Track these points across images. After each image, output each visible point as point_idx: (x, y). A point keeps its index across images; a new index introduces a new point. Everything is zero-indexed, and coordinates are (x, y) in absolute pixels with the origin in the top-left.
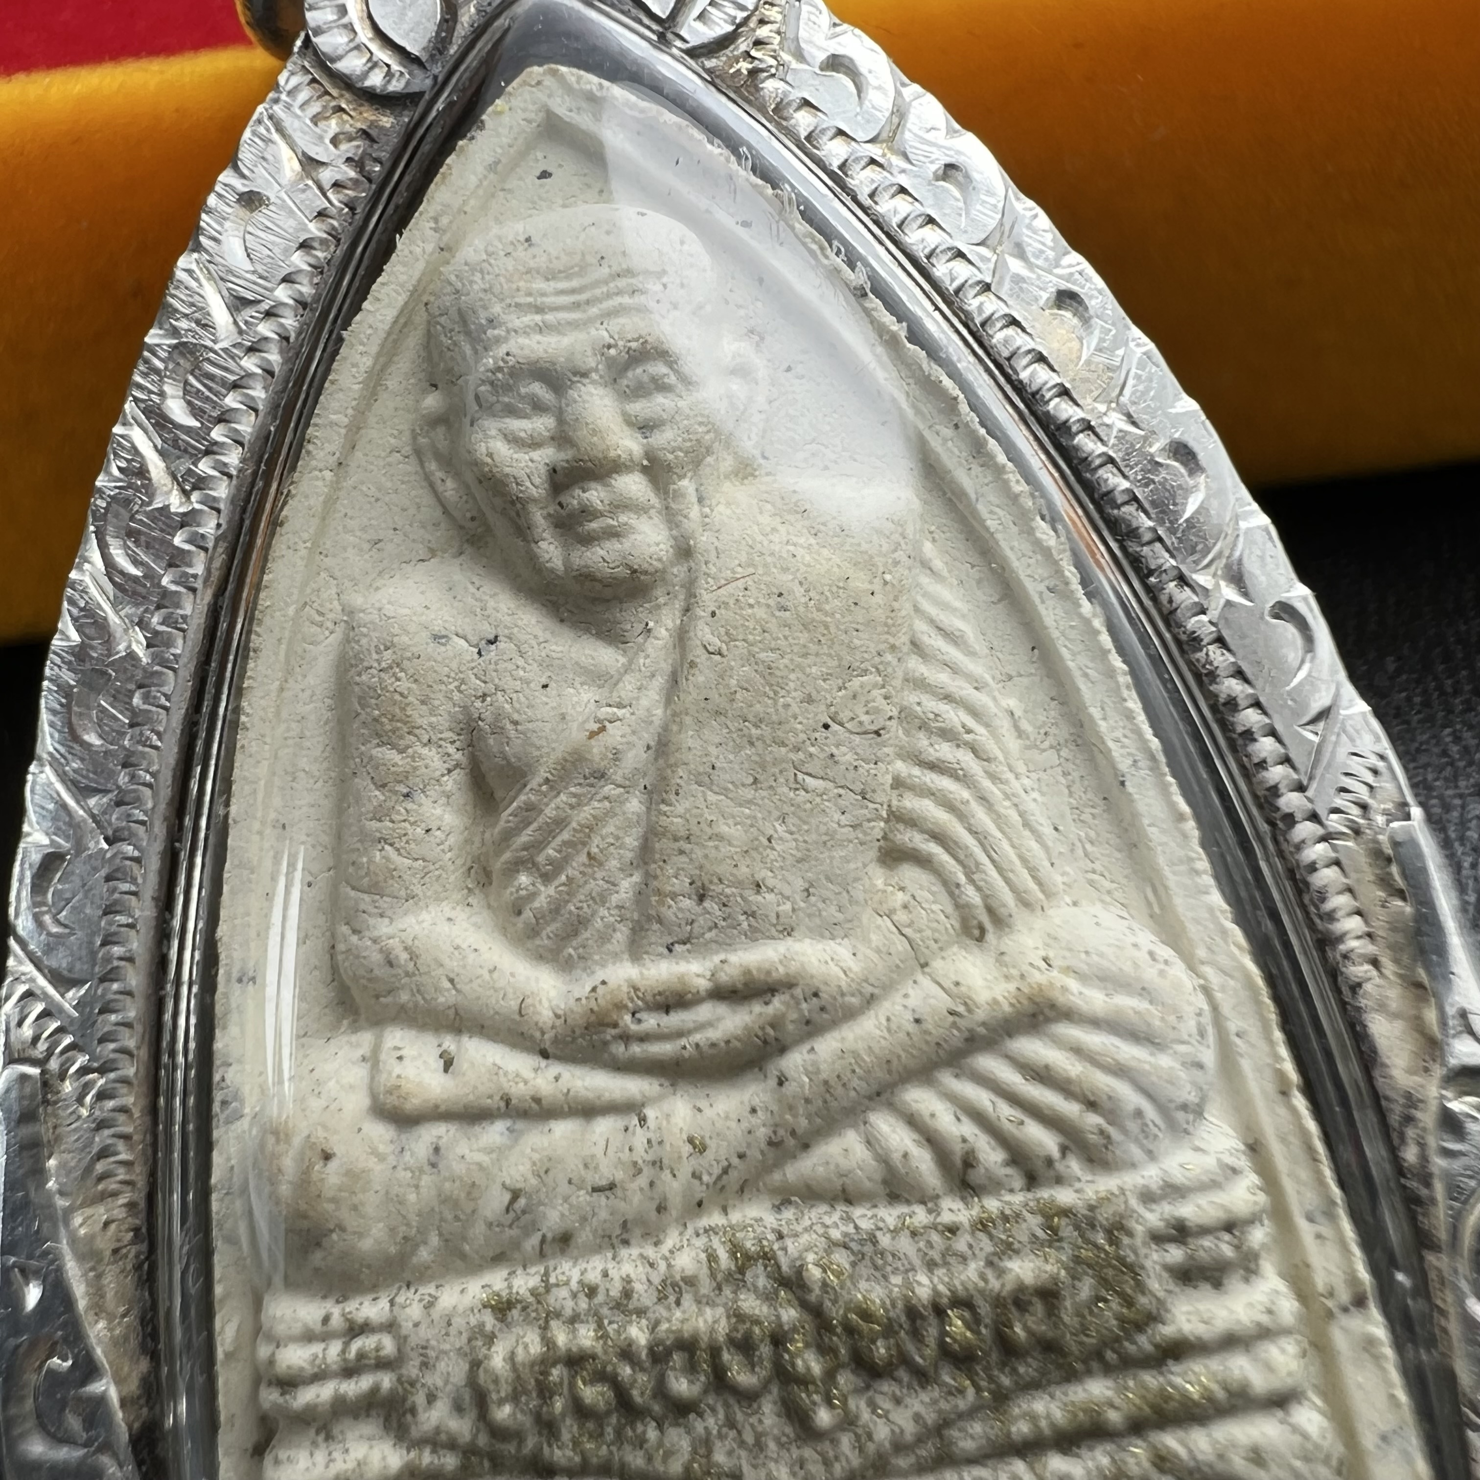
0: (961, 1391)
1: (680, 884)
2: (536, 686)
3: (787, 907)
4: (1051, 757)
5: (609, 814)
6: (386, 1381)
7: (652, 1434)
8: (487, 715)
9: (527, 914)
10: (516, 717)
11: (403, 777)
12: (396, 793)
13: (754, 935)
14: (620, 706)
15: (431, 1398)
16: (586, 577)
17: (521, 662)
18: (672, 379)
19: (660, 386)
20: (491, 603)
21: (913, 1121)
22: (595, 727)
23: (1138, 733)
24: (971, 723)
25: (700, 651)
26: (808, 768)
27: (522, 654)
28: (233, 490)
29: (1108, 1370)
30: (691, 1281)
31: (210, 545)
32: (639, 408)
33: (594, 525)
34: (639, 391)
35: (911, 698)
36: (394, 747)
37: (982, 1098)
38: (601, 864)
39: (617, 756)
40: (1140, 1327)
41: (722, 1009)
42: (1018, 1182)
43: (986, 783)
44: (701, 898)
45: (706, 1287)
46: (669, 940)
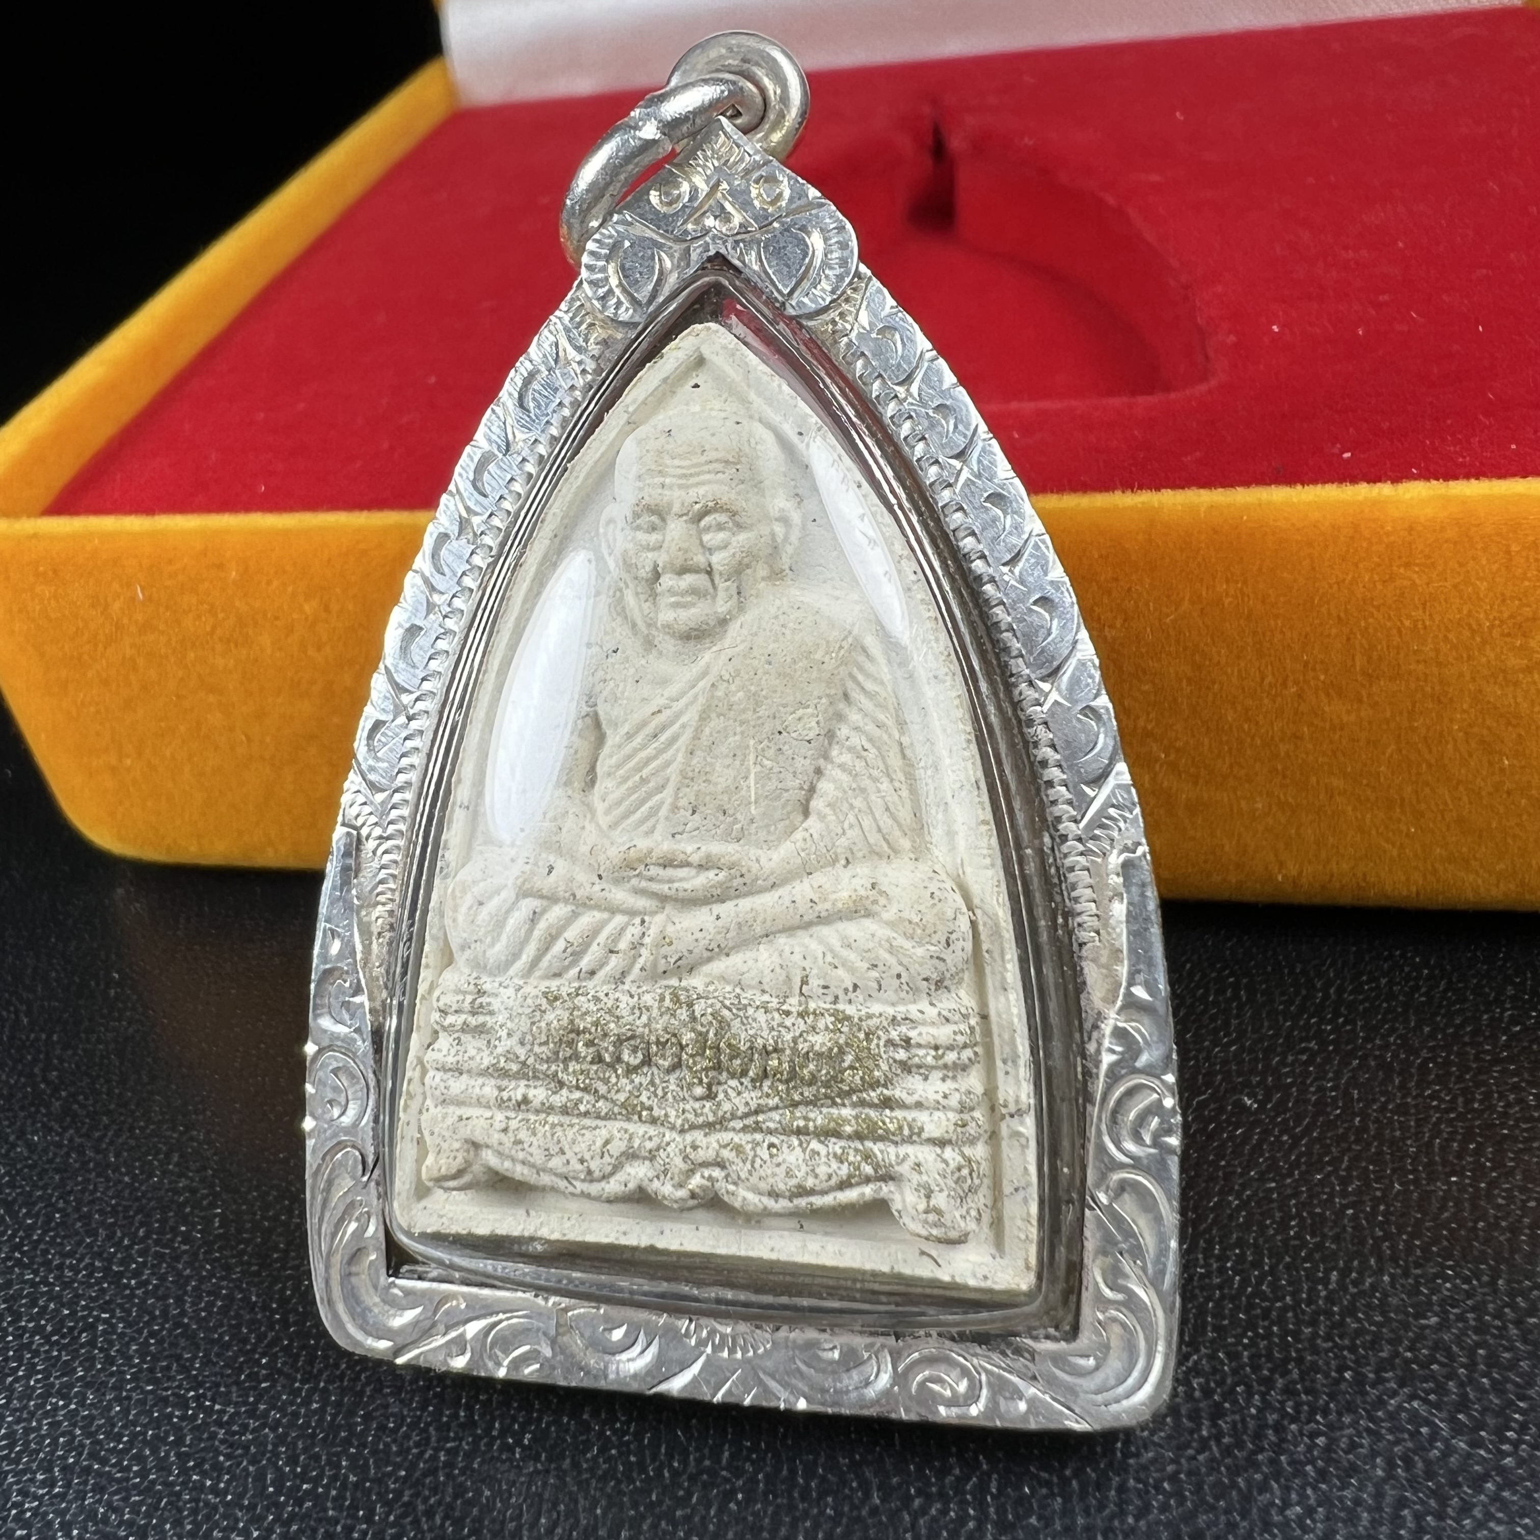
1: (684, 803)
7: (613, 1079)
17: (627, 666)
19: (722, 527)
20: (618, 630)
22: (656, 709)
25: (718, 679)
26: (765, 753)
27: (628, 661)
30: (648, 1008)
34: (709, 528)
37: (819, 950)
39: (664, 726)
40: (872, 1086)
41: (693, 873)
45: (655, 1013)
46: (673, 831)
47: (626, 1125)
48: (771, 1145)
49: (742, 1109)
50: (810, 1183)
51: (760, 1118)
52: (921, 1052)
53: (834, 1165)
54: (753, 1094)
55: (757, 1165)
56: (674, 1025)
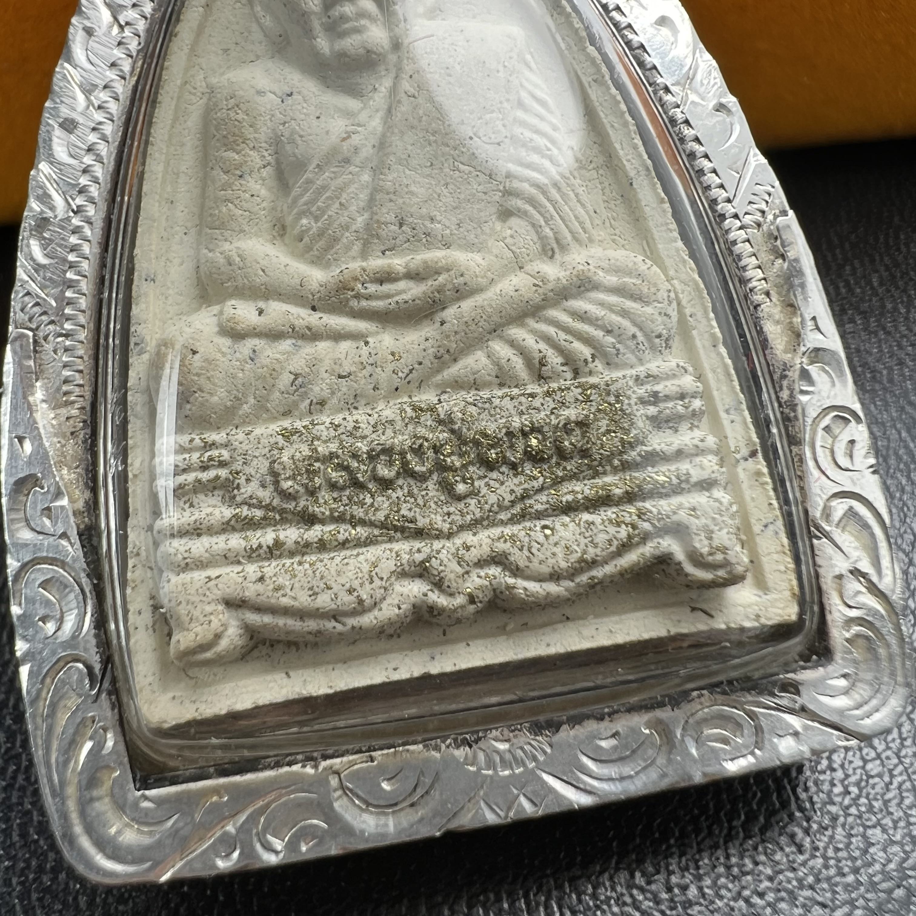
0: (535, 478)
1: (391, 218)
2: (313, 117)
3: (448, 232)
4: (594, 173)
5: (351, 182)
6: (223, 473)
7: (369, 500)
8: (287, 134)
9: (306, 239)
10: (302, 133)
11: (239, 166)
12: (234, 175)
13: (429, 246)
14: (359, 125)
15: (248, 480)
16: (342, 55)
17: (305, 105)
20: (289, 77)
21: (512, 343)
22: (345, 136)
23: (640, 156)
24: (549, 145)
25: (403, 95)
26: (462, 159)
27: (305, 101)
28: (147, 26)
29: (615, 470)
30: (391, 422)
31: (134, 54)
33: (347, 26)
35: (518, 130)
36: (234, 150)
37: (551, 330)
38: (346, 209)
39: (356, 150)
40: (632, 446)
41: (411, 284)
42: (569, 375)
44: (401, 225)
45: (399, 425)
46: (383, 248)
47: (388, 546)
48: (545, 527)
49: (508, 498)
50: (591, 552)
51: (528, 502)
52: (670, 405)
53: (612, 530)
54: (516, 481)
55: (534, 550)
56: (421, 431)
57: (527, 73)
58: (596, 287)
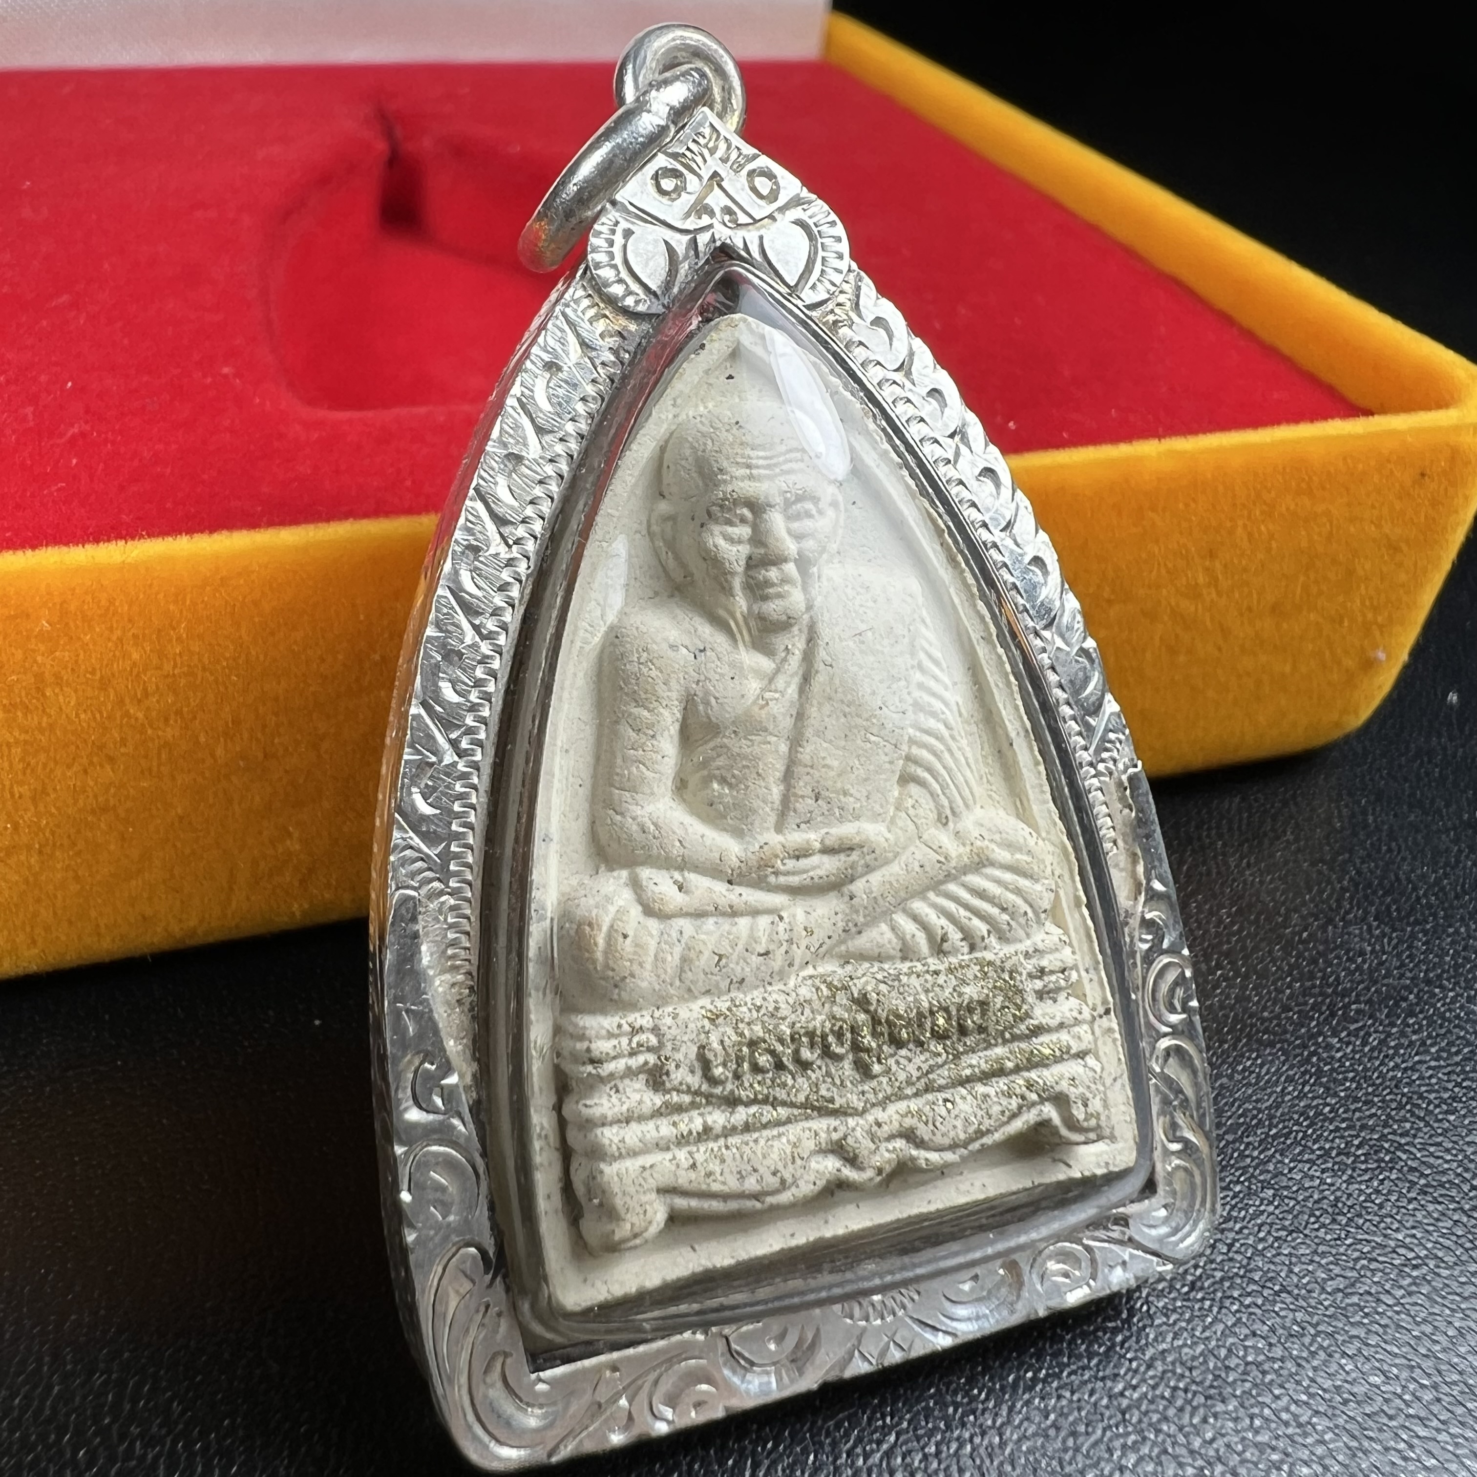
0: (939, 1055)
1: (808, 791)
2: (728, 678)
3: (858, 805)
5: (768, 751)
6: (652, 1059)
7: (790, 1082)
8: (700, 694)
9: (718, 806)
10: (717, 695)
11: (650, 726)
12: (645, 734)
13: (841, 820)
14: (776, 692)
15: (677, 1066)
17: (719, 663)
18: (814, 512)
19: (809, 515)
20: (700, 629)
21: (916, 918)
22: (762, 703)
24: (943, 708)
25: (822, 665)
26: (872, 730)
27: (719, 659)
28: (537, 547)
29: (1005, 1042)
30: (809, 1002)
31: (523, 579)
32: (795, 525)
33: (771, 590)
34: (797, 517)
35: (919, 694)
36: (646, 708)
37: (952, 906)
38: (764, 779)
39: (774, 719)
40: (1022, 1020)
41: (826, 859)
42: (966, 950)
43: (950, 742)
44: (817, 799)
45: (817, 1005)
46: (798, 821)
47: (806, 1124)
48: (946, 1100)
49: (916, 1074)
50: (987, 1123)
51: (932, 1077)
52: (1053, 978)
53: (1004, 1101)
54: (923, 1058)
55: (938, 1124)
56: (838, 1011)
57: (923, 630)
58: (992, 864)
